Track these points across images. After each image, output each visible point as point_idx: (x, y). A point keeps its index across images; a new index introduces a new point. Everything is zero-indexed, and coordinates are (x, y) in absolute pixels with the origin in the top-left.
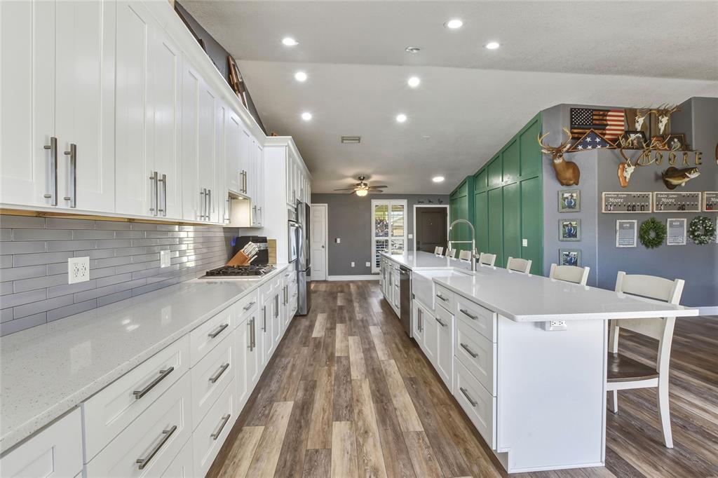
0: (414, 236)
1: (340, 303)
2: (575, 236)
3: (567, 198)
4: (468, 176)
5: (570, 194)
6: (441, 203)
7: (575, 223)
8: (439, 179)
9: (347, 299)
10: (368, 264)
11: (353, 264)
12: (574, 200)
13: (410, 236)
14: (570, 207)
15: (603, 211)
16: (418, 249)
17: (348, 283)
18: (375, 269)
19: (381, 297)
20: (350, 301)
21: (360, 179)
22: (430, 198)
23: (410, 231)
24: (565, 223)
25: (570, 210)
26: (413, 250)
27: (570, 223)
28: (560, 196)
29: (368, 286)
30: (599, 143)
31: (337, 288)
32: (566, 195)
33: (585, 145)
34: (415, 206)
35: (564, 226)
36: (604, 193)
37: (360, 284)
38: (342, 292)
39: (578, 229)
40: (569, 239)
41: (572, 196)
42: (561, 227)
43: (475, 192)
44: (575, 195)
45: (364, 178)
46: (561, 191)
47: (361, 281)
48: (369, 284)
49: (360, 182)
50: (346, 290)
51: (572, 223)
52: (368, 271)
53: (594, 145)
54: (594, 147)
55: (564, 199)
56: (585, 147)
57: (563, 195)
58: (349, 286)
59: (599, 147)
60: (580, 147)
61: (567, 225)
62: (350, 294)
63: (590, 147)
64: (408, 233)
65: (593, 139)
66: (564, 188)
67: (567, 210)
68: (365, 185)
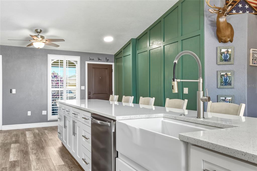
0: (85, 88)
1: (12, 157)
2: (230, 84)
3: (224, 53)
4: (132, 39)
5: (226, 50)
6: (107, 61)
7: (230, 73)
8: (109, 39)
9: (22, 151)
10: (44, 113)
11: (29, 113)
12: (229, 54)
13: (83, 88)
14: (226, 60)
15: (251, 64)
16: (89, 98)
17: (23, 132)
18: (51, 117)
19: (60, 145)
20: (25, 153)
21: (36, 31)
22: (99, 56)
23: (82, 84)
24: (222, 74)
25: (226, 63)
26: (85, 99)
27: (226, 74)
28: (219, 51)
29: (45, 134)
30: (248, 10)
31: (11, 138)
32: (223, 50)
33: (238, 10)
34: (87, 62)
35: (222, 76)
36: (252, 49)
37: (37, 131)
38: (16, 142)
39: (233, 78)
40: (225, 87)
41: (228, 51)
42: (219, 76)
43: (137, 52)
44: (230, 50)
45: (41, 31)
46: (220, 47)
47: (38, 129)
48: (46, 131)
49: (37, 34)
50: (21, 139)
51: (228, 73)
52: (44, 119)
53: (244, 10)
54: (244, 12)
55: (222, 54)
56: (237, 12)
57: (221, 50)
58: (25, 135)
59: (248, 12)
60: (234, 12)
61: (223, 75)
62: (26, 145)
63: (241, 12)
64: (81, 85)
65: (244, 5)
66: (221, 44)
67: (224, 63)
68: (43, 37)
